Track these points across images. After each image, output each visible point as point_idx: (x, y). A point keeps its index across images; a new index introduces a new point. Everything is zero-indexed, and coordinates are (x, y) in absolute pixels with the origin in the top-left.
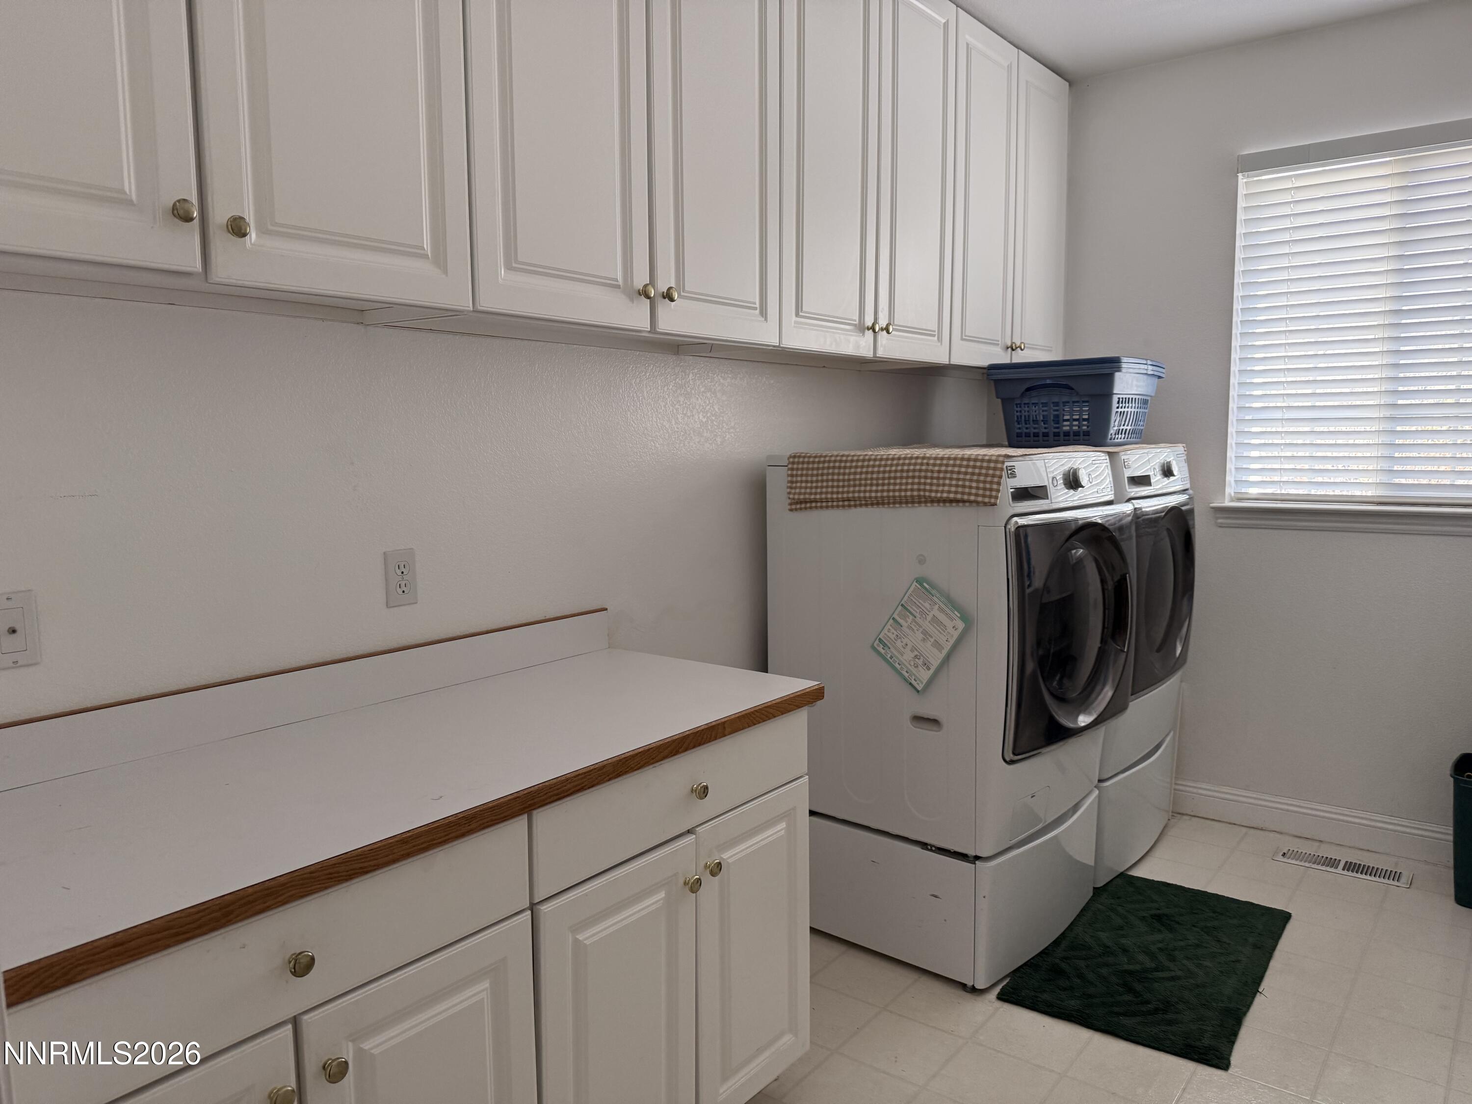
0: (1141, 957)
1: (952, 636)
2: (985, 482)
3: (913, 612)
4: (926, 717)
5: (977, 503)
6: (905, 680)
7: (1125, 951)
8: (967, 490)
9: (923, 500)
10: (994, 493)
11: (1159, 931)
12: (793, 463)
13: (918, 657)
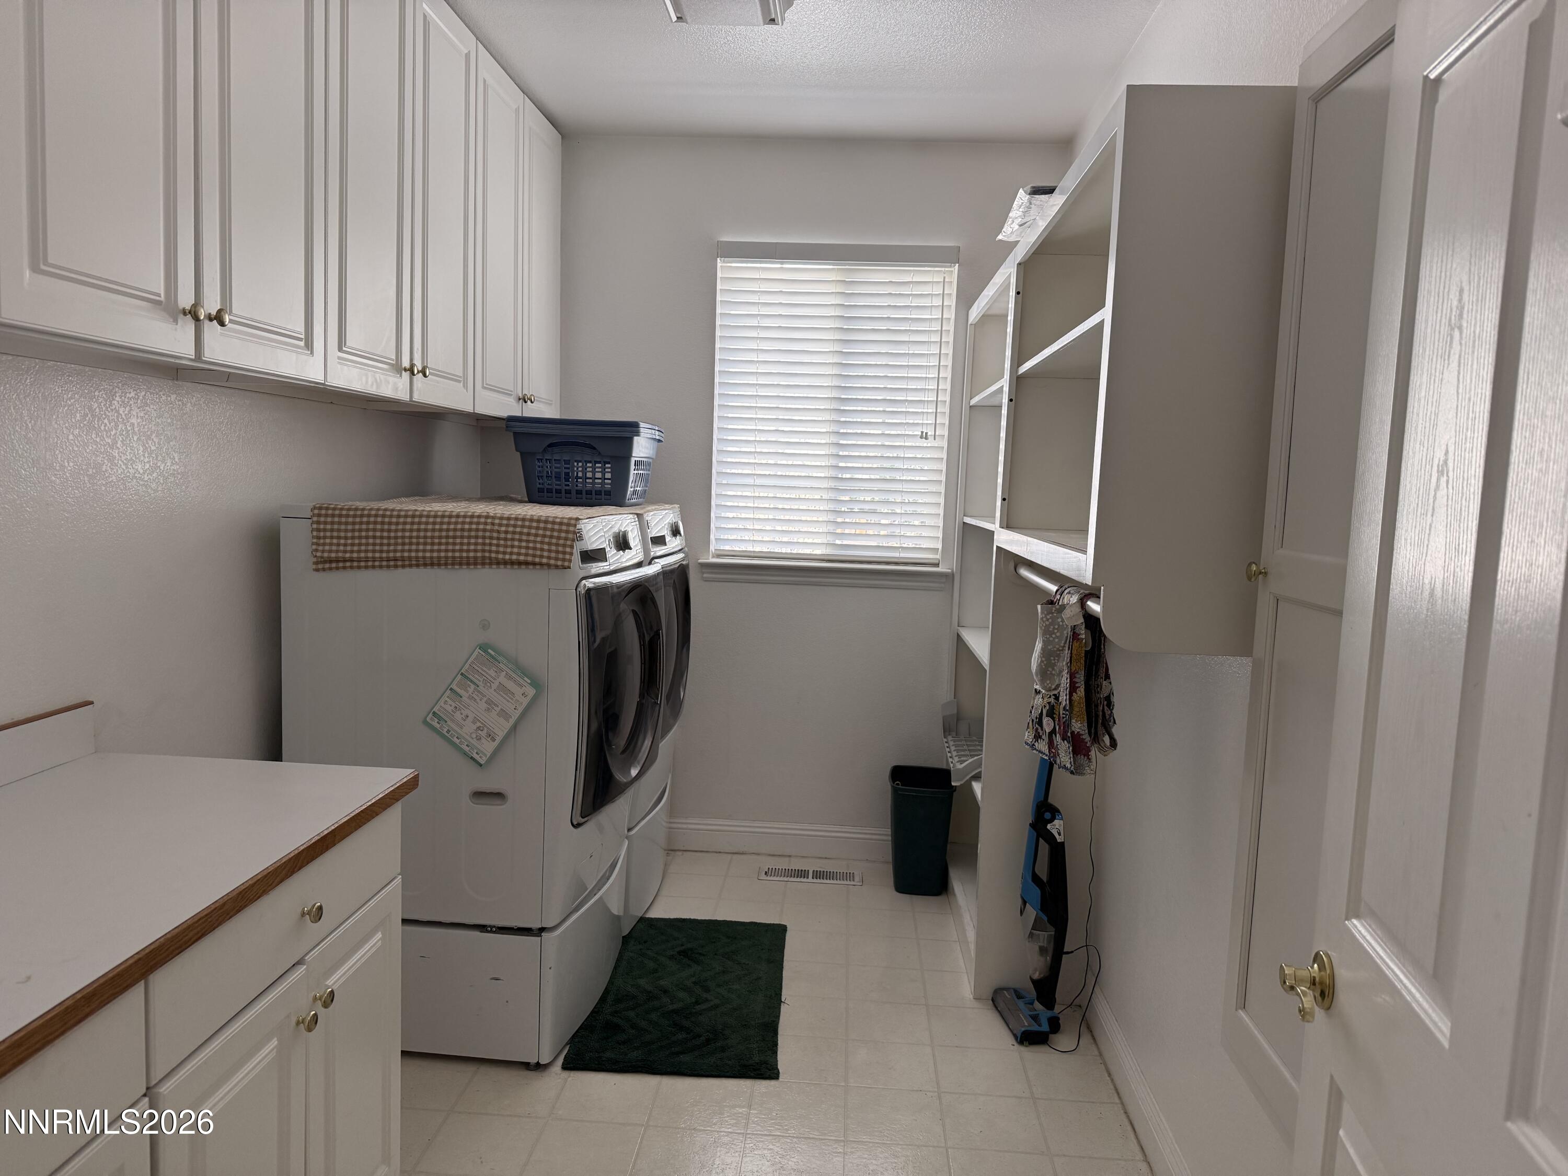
0: (681, 994)
1: (522, 703)
2: (557, 545)
3: (475, 681)
4: (488, 791)
5: (549, 565)
6: (465, 754)
7: (665, 992)
8: (538, 553)
9: (488, 561)
10: (567, 557)
11: (689, 966)
12: (319, 515)
13: (481, 729)
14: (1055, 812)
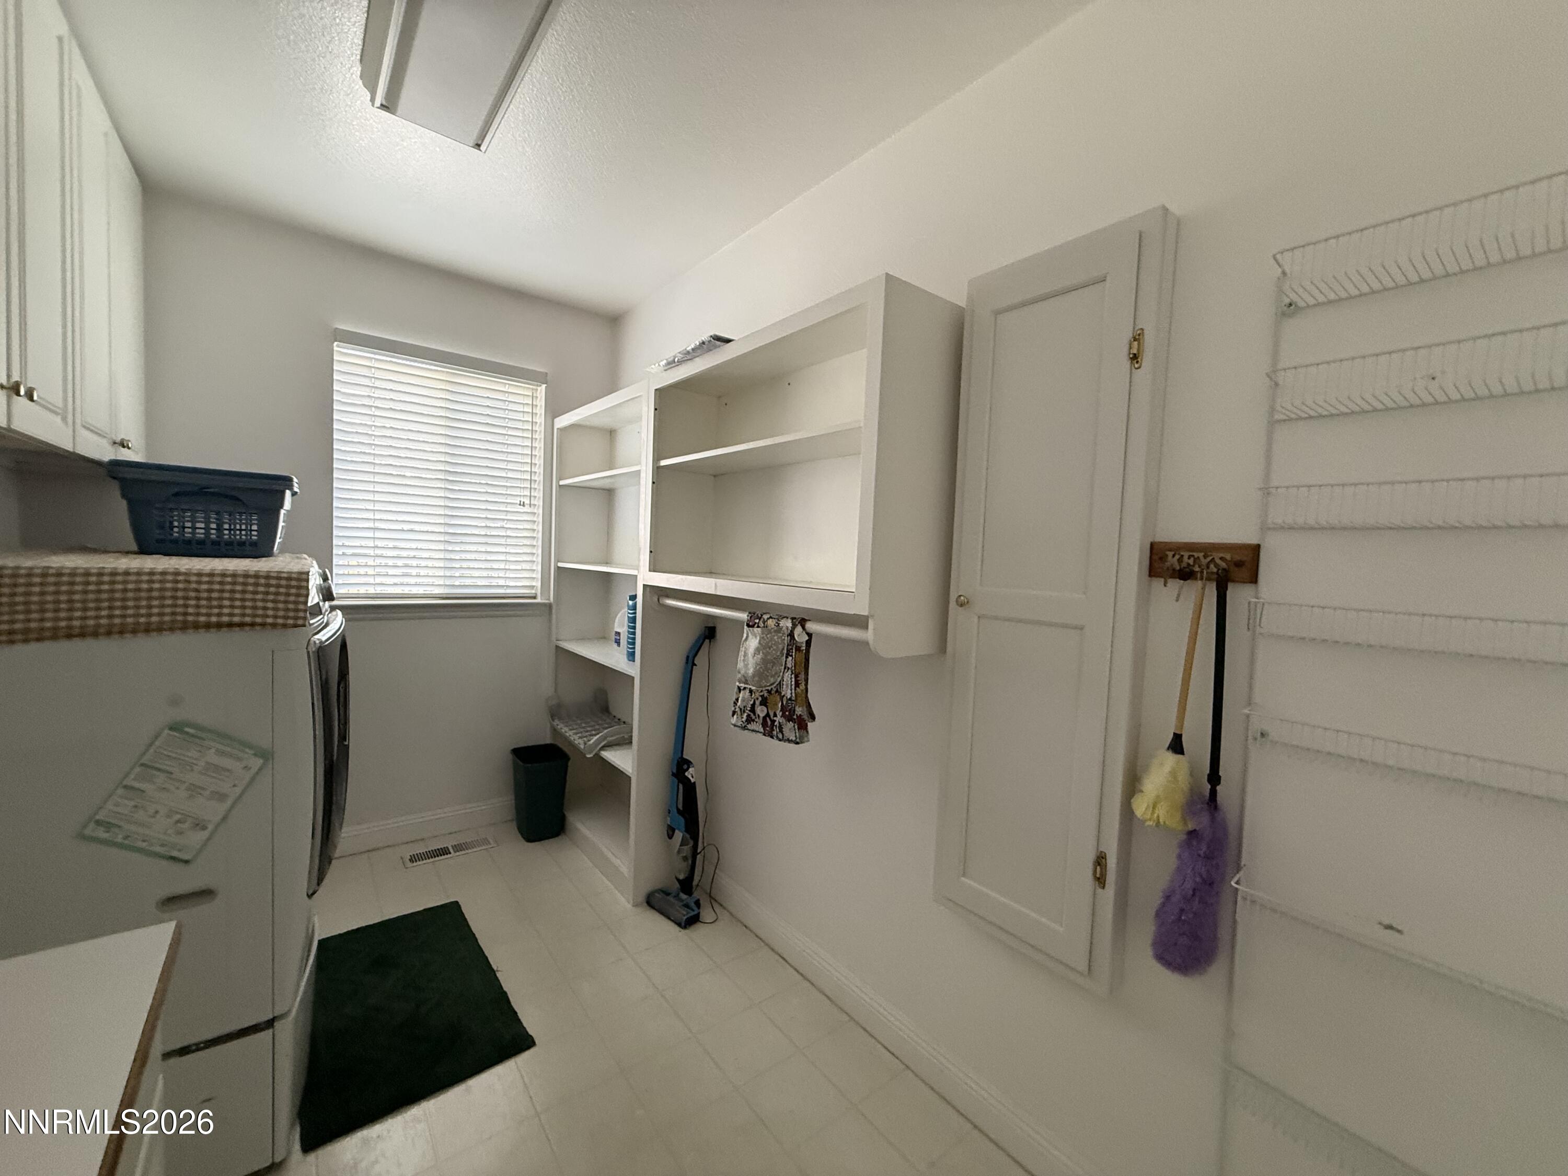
1: (242, 778)
3: (166, 768)
4: (188, 893)
5: (274, 625)
6: (157, 854)
8: (259, 612)
10: (301, 614)
13: (182, 821)
14: (689, 763)
